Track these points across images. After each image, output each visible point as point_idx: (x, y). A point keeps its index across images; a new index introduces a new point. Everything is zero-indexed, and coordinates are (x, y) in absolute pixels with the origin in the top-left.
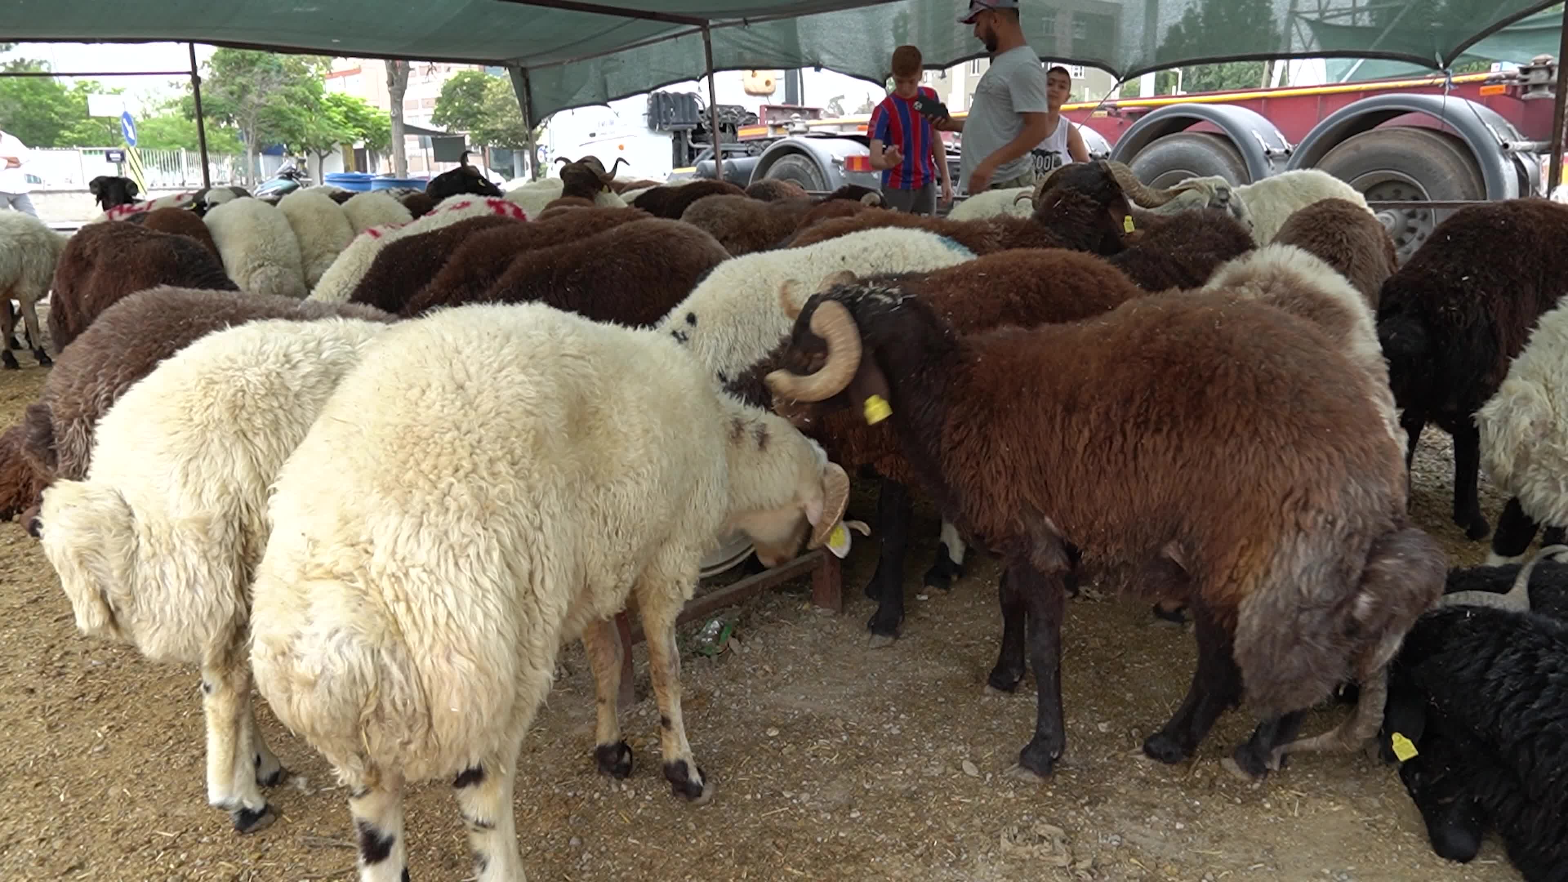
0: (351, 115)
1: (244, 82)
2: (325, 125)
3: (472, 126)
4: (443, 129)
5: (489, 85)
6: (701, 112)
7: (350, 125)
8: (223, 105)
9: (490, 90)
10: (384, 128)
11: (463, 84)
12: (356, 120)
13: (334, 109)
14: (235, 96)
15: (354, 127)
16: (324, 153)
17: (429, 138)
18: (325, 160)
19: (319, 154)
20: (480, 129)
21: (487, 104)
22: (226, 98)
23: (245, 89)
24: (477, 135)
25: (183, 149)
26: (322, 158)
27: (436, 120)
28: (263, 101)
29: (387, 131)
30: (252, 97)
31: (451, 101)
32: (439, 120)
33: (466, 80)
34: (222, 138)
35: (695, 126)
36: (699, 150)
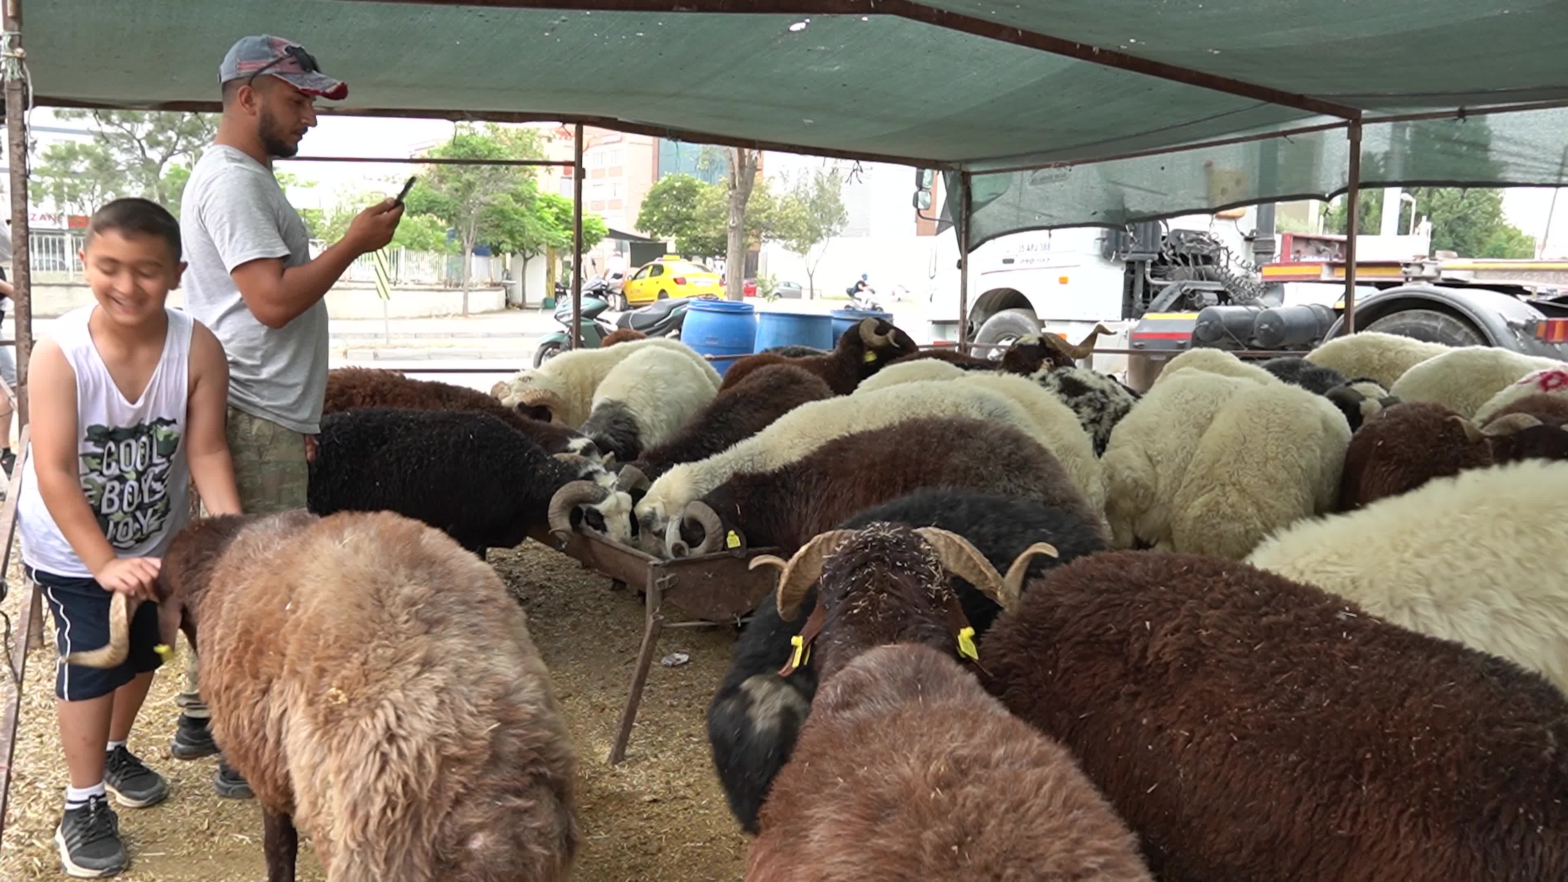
0: (562, 217)
1: (472, 180)
2: (538, 226)
3: (677, 232)
4: (647, 235)
5: (702, 191)
6: (1164, 238)
7: (561, 227)
8: (447, 202)
9: (703, 195)
10: (594, 232)
11: (673, 188)
12: (567, 222)
13: (547, 209)
14: (460, 193)
15: (565, 229)
16: (528, 254)
17: (627, 243)
18: (529, 262)
19: (524, 256)
20: (687, 235)
21: (700, 210)
22: (452, 195)
23: (470, 186)
24: (685, 242)
25: (403, 247)
26: (526, 260)
27: (641, 226)
28: (488, 199)
29: (596, 234)
30: (477, 194)
31: (657, 206)
32: (644, 225)
33: (677, 185)
34: (437, 237)
35: (1156, 257)
36: (1161, 287)
